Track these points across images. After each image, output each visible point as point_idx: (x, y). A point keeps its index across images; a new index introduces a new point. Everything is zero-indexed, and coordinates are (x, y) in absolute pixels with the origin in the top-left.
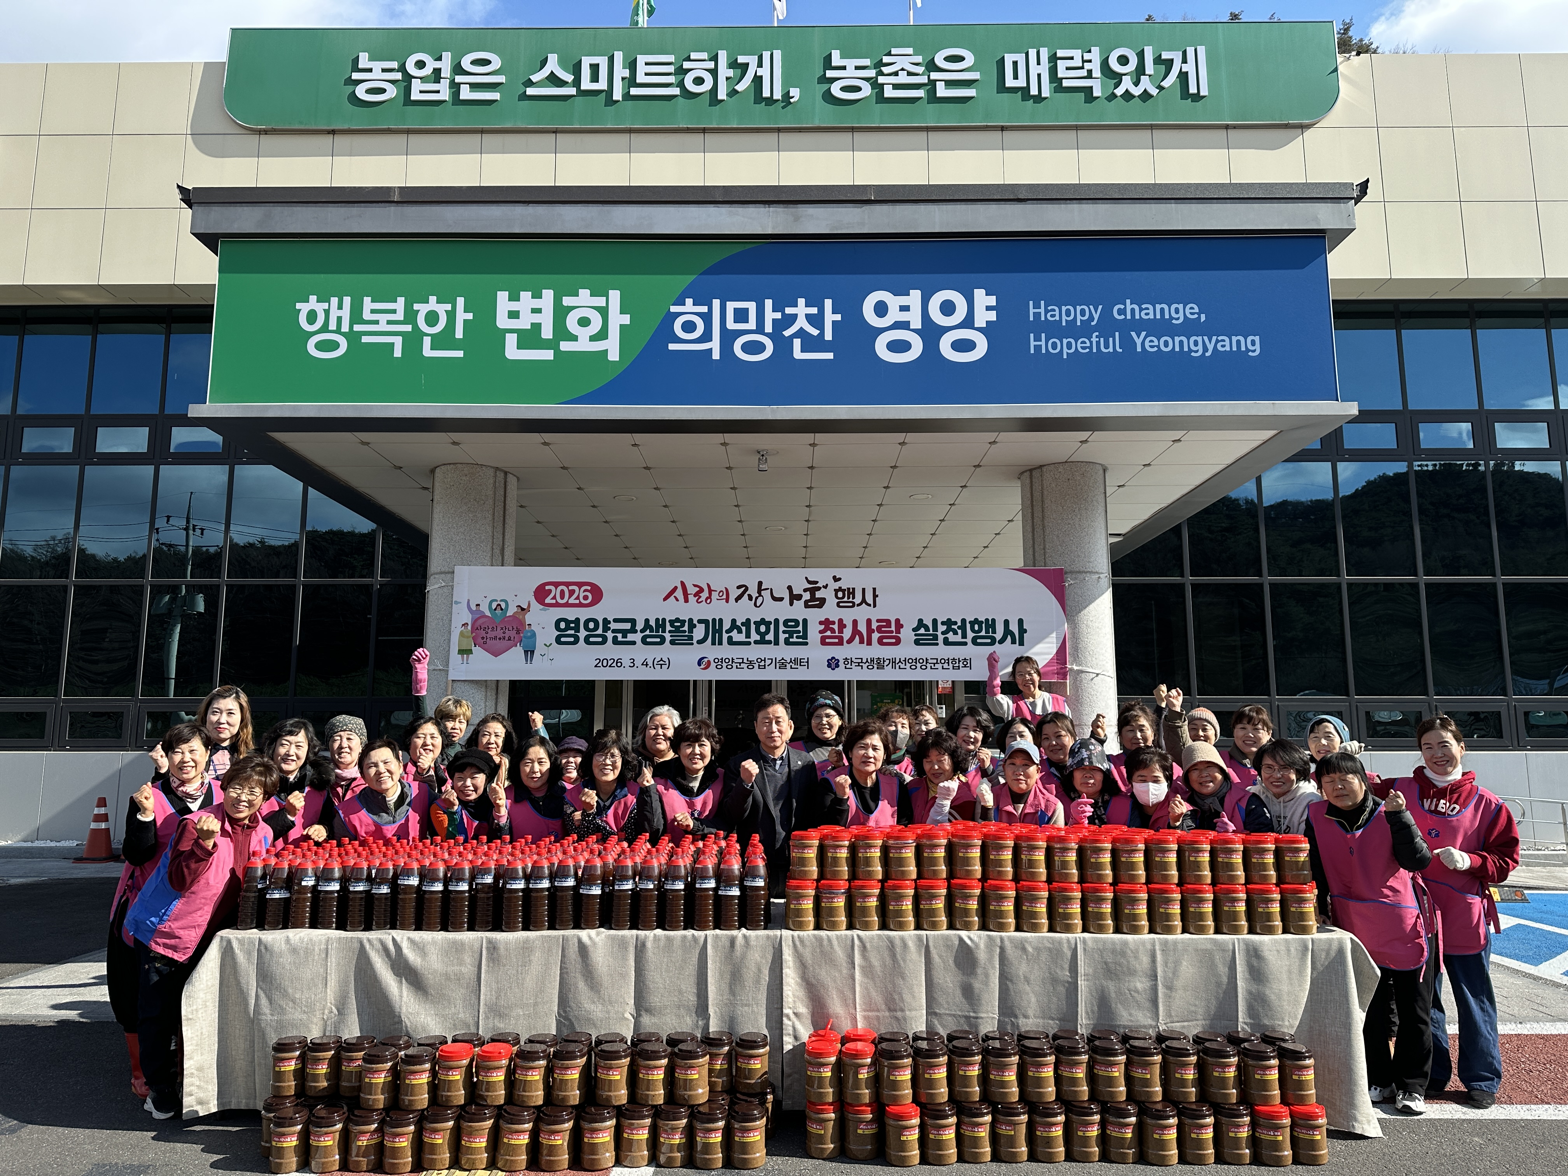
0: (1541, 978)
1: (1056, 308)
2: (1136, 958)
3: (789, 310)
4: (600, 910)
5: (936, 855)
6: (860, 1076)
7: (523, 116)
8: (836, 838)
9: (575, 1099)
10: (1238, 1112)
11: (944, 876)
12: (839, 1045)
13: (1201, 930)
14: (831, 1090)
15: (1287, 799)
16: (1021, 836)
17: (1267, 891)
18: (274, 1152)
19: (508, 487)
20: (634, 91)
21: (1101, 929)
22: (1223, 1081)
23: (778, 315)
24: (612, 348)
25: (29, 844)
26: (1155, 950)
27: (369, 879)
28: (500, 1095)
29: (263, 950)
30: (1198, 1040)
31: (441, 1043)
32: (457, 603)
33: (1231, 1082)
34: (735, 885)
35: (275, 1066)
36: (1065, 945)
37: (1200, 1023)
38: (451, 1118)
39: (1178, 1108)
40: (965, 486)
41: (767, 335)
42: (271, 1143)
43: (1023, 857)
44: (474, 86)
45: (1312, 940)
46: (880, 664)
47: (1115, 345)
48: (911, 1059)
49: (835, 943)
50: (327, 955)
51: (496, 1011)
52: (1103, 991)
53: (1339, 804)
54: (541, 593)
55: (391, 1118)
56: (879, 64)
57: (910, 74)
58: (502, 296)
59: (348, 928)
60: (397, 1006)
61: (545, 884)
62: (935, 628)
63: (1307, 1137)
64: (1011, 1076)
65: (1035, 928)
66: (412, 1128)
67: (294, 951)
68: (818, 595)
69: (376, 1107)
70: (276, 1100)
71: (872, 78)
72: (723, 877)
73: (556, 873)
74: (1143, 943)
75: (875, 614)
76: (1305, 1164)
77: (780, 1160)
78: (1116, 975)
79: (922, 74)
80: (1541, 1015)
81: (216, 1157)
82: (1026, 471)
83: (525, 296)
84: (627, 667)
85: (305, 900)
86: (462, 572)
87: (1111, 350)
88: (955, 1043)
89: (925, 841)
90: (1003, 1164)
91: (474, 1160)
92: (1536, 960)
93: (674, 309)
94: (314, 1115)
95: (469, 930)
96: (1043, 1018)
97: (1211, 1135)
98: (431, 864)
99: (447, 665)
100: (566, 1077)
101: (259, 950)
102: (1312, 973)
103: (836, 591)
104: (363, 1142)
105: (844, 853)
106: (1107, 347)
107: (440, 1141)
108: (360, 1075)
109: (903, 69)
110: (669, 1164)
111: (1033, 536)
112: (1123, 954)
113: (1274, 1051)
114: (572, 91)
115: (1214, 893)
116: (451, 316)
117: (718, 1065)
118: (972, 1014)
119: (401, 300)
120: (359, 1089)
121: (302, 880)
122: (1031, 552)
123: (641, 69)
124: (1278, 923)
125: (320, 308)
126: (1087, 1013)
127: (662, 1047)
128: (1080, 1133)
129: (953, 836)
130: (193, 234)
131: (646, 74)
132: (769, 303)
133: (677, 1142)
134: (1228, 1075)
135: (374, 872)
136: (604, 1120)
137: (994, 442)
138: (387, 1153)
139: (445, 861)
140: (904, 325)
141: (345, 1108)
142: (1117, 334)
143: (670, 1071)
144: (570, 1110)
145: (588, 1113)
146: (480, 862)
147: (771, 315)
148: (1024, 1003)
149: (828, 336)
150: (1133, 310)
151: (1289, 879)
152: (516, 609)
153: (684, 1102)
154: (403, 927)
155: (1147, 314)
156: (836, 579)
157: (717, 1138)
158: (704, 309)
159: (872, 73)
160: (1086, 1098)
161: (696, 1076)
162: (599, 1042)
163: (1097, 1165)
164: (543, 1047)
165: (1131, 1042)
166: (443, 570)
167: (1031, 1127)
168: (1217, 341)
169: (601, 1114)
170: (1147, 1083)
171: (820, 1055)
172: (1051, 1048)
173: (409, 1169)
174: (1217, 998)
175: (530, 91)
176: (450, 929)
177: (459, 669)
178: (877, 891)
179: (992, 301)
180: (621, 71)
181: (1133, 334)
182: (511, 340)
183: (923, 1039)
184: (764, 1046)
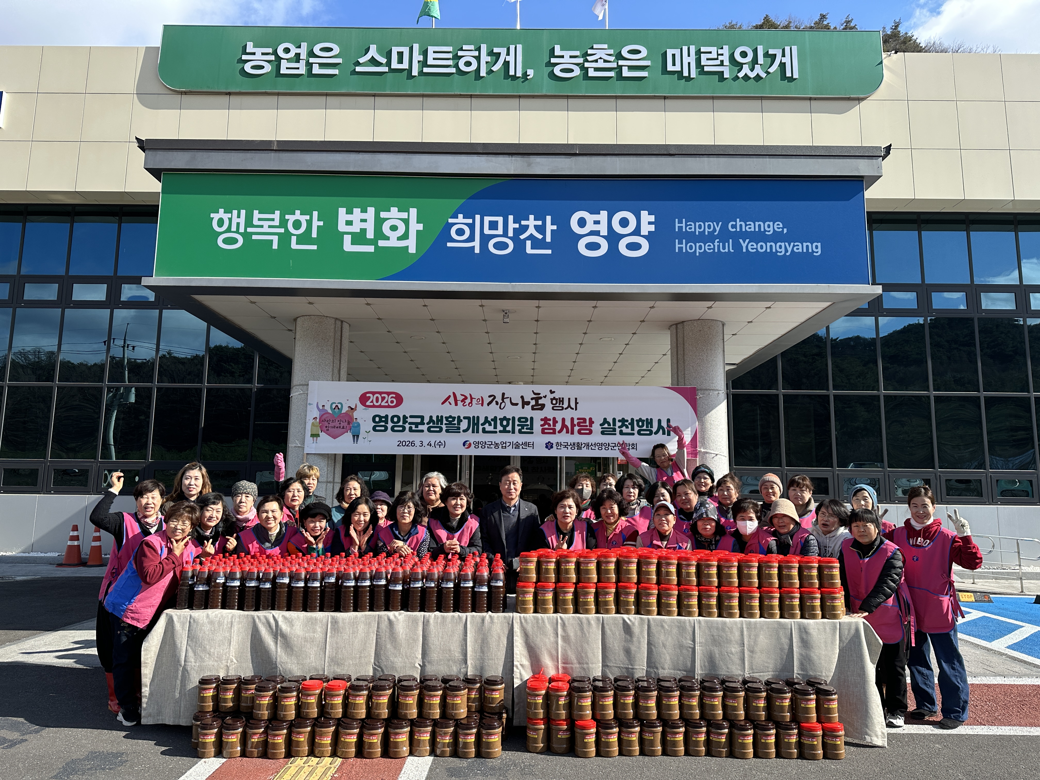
0: (992, 650)
1: (693, 224)
2: (732, 632)
3: (523, 223)
4: (401, 599)
5: (609, 568)
6: (560, 703)
7: (354, 85)
8: (547, 557)
9: (385, 715)
10: (790, 727)
11: (614, 581)
12: (548, 684)
13: (772, 616)
14: (542, 711)
15: (831, 536)
16: (662, 557)
17: (813, 592)
18: (200, 745)
19: (343, 331)
20: (426, 70)
21: (710, 615)
22: (782, 707)
23: (517, 226)
24: (411, 245)
25: (27, 555)
26: (743, 628)
27: (258, 579)
28: (339, 712)
29: (192, 622)
30: (768, 683)
31: (303, 680)
32: (310, 404)
33: (787, 709)
34: (485, 585)
35: (200, 693)
36: (688, 624)
37: (770, 673)
38: (309, 725)
39: (754, 724)
40: (635, 333)
41: (510, 238)
42: (198, 740)
43: (663, 569)
44: (322, 65)
45: (840, 623)
46: (579, 446)
47: (729, 247)
48: (591, 693)
49: (546, 621)
50: (231, 626)
51: (334, 661)
52: (711, 654)
53: (861, 540)
54: (364, 399)
55: (272, 725)
56: (586, 55)
57: (605, 61)
58: (342, 211)
59: (245, 609)
60: (274, 658)
61: (368, 583)
62: (614, 424)
63: (832, 742)
64: (652, 704)
65: (669, 613)
66: (285, 731)
67: (211, 623)
68: (540, 402)
69: (263, 719)
70: (199, 715)
71: (580, 64)
72: (476, 580)
73: (375, 576)
74: (736, 623)
75: (576, 415)
76: (830, 759)
77: (510, 753)
78: (720, 644)
79: (613, 62)
80: (988, 672)
81: (164, 749)
82: (673, 325)
83: (357, 211)
84: (418, 446)
85: (218, 591)
86: (314, 385)
87: (727, 250)
88: (619, 683)
89: (603, 559)
90: (646, 757)
91: (323, 751)
92: (991, 638)
93: (451, 221)
94: (225, 723)
95: (320, 611)
96: (674, 670)
97: (774, 741)
98: (297, 570)
99: (304, 444)
100: (380, 701)
101: (190, 622)
102: (840, 643)
103: (552, 400)
104: (255, 739)
105: (552, 566)
106: (724, 248)
107: (303, 739)
108: (253, 699)
109: (601, 58)
110: (442, 755)
111: (677, 366)
112: (723, 630)
113: (813, 690)
114: (386, 69)
115: (780, 593)
116: (309, 223)
117: (473, 695)
118: (630, 666)
119: (278, 213)
120: (252, 707)
121: (217, 579)
122: (676, 376)
123: (431, 55)
124: (819, 612)
125: (226, 217)
126: (701, 667)
127: (439, 684)
128: (694, 739)
129: (620, 556)
130: (146, 169)
131: (434, 59)
132: (511, 218)
133: (448, 741)
134: (784, 704)
135: (261, 575)
136: (402, 727)
137: (653, 307)
138: (270, 746)
139: (306, 569)
140: (597, 233)
141: (244, 719)
142: (731, 240)
143: (444, 698)
144: (382, 721)
145: (393, 724)
146: (327, 569)
147: (512, 225)
148: (662, 660)
149: (548, 239)
150: (741, 226)
151: (826, 585)
152: (347, 409)
153: (452, 717)
154: (279, 609)
155: (750, 228)
156: (552, 392)
157: (472, 739)
158: (470, 221)
159: (580, 60)
160: (698, 718)
161: (460, 702)
162: (400, 681)
163: (704, 758)
164: (366, 683)
165: (727, 684)
166: (301, 383)
167: (664, 734)
168: (794, 246)
169: (401, 724)
170: (735, 708)
171: (536, 689)
172: (677, 687)
173: (283, 756)
174: (782, 659)
175: (358, 69)
176: (308, 610)
177: (311, 447)
178: (572, 590)
179: (652, 218)
180: (417, 57)
181: (741, 241)
182: (347, 239)
183: (599, 680)
184: (501, 684)
